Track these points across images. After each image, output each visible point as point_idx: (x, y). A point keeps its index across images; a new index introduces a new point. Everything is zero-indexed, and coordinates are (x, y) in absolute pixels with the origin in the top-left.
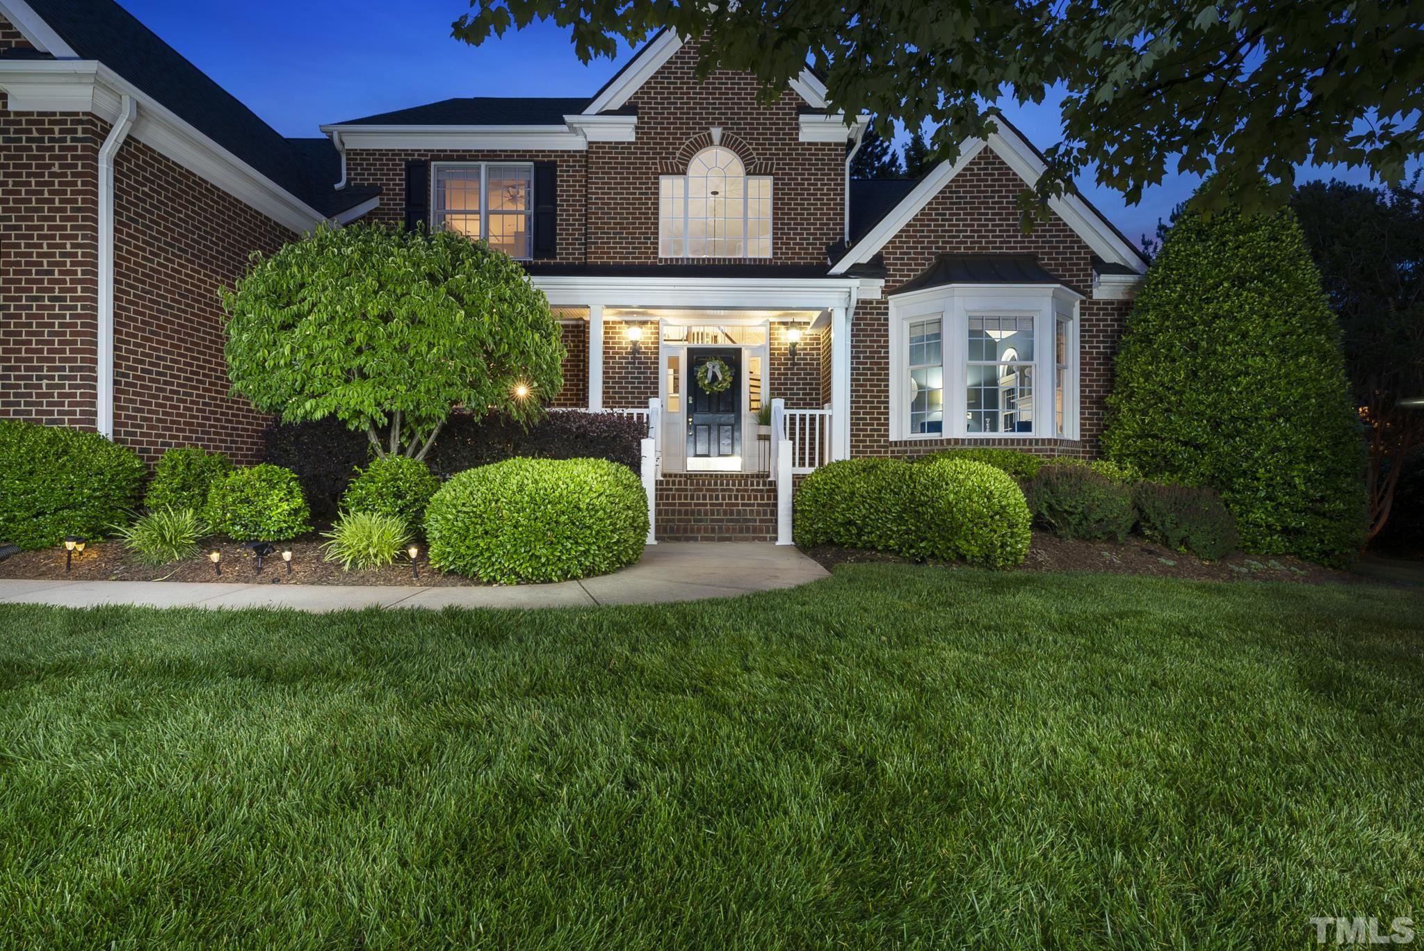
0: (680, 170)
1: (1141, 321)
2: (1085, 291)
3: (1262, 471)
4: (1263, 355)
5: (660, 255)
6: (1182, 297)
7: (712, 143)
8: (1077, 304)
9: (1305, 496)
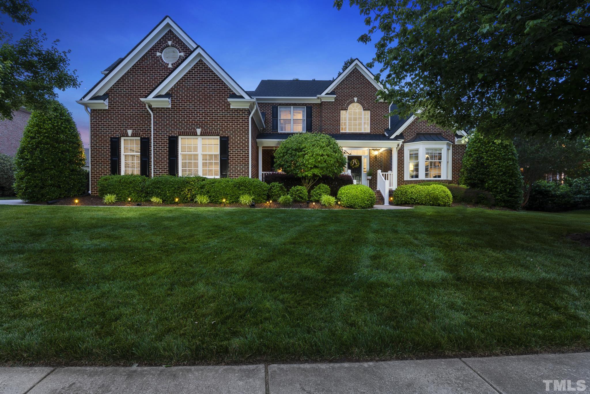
0: (346, 109)
2: (453, 142)
5: (340, 132)
7: (354, 102)
8: (451, 145)
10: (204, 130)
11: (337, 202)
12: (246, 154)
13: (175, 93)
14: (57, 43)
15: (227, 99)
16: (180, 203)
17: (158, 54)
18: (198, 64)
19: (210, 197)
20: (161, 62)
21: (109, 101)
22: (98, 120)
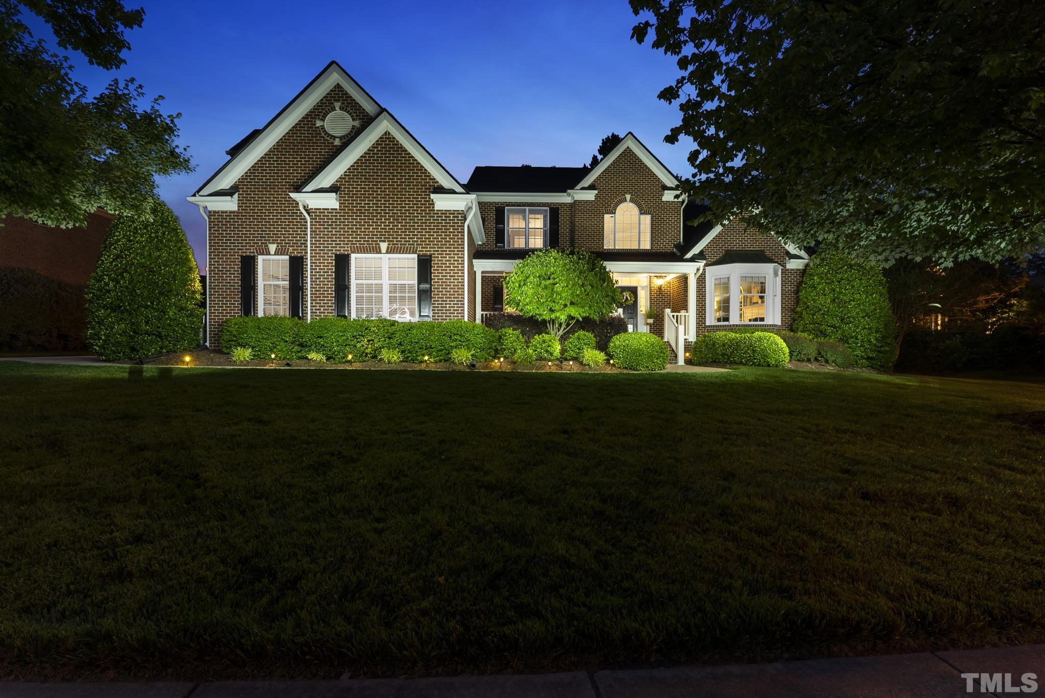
0: (613, 212)
1: (811, 279)
2: (784, 265)
3: (859, 336)
4: (860, 293)
5: (605, 248)
6: (828, 271)
7: (626, 201)
8: (780, 270)
9: (875, 345)
10: (392, 244)
11: (608, 361)
12: (460, 282)
13: (345, 185)
14: (160, 101)
15: (429, 195)
16: (355, 362)
17: (319, 123)
18: (383, 138)
19: (403, 352)
20: (323, 134)
21: (239, 197)
22: (220, 228)
